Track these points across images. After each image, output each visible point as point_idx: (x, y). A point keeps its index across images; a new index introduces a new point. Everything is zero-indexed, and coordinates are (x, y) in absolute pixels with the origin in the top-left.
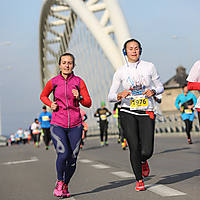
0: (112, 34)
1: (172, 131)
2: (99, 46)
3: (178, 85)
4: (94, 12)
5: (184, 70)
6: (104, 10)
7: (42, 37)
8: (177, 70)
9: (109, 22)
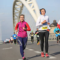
0: (34, 10)
1: (52, 39)
2: (30, 14)
3: (54, 26)
4: (29, 4)
5: (56, 21)
6: (32, 3)
7: (14, 11)
8: (54, 21)
9: (33, 7)
